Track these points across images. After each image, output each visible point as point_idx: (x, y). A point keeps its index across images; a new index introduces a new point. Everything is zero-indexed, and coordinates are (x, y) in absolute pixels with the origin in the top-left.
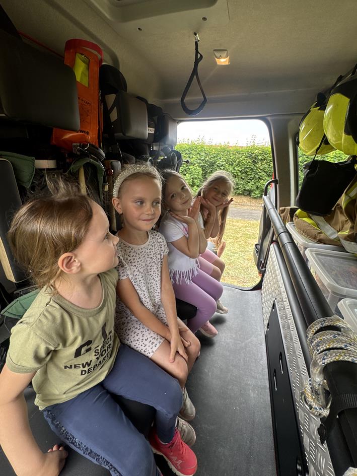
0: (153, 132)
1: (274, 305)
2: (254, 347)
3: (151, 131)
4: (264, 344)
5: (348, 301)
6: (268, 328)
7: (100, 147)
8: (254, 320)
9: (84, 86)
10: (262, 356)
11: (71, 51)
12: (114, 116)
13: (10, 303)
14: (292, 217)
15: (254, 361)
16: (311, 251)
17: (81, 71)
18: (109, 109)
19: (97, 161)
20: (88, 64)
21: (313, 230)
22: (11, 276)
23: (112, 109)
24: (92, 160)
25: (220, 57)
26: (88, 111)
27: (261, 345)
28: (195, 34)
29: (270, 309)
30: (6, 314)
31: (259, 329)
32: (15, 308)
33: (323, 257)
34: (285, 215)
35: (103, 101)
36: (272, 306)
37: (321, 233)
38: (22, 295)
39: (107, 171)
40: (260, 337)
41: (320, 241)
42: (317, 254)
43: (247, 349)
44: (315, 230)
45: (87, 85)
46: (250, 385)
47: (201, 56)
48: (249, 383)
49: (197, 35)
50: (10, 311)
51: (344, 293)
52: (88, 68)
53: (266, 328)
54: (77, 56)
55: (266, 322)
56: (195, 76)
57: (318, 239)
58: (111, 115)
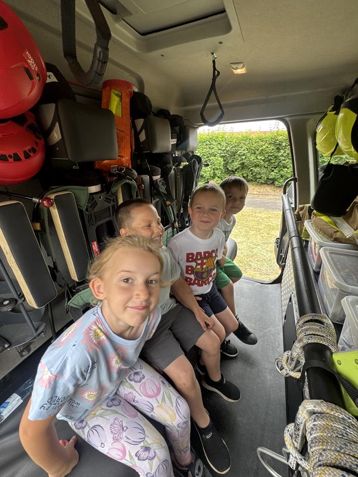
0: (175, 143)
1: (290, 299)
2: (271, 336)
3: (174, 141)
4: (282, 334)
5: (350, 298)
6: (285, 319)
7: (132, 168)
8: (273, 312)
9: (118, 117)
10: (279, 344)
11: (108, 88)
12: (143, 137)
13: (73, 296)
14: (310, 215)
15: (271, 348)
16: (325, 250)
17: (116, 105)
18: (138, 130)
19: (131, 180)
20: (121, 97)
21: (329, 229)
22: (75, 277)
23: (141, 131)
24: (127, 181)
25: (237, 68)
26: (122, 138)
27: (279, 334)
28: (213, 54)
29: (288, 302)
30: (72, 305)
31: (277, 320)
32: (77, 299)
33: (337, 256)
34: (304, 212)
35: (134, 126)
36: (289, 300)
37: (338, 231)
38: (81, 291)
39: (138, 186)
40: (277, 327)
41: (336, 240)
42: (331, 253)
43: (266, 338)
44: (331, 229)
45: (120, 116)
46: (266, 369)
47: (218, 72)
48: (266, 366)
49: (214, 54)
50: (73, 302)
51: (350, 291)
52: (121, 101)
53: (284, 319)
54: (112, 93)
55: (284, 314)
56: (213, 91)
57: (334, 237)
58: (140, 136)
